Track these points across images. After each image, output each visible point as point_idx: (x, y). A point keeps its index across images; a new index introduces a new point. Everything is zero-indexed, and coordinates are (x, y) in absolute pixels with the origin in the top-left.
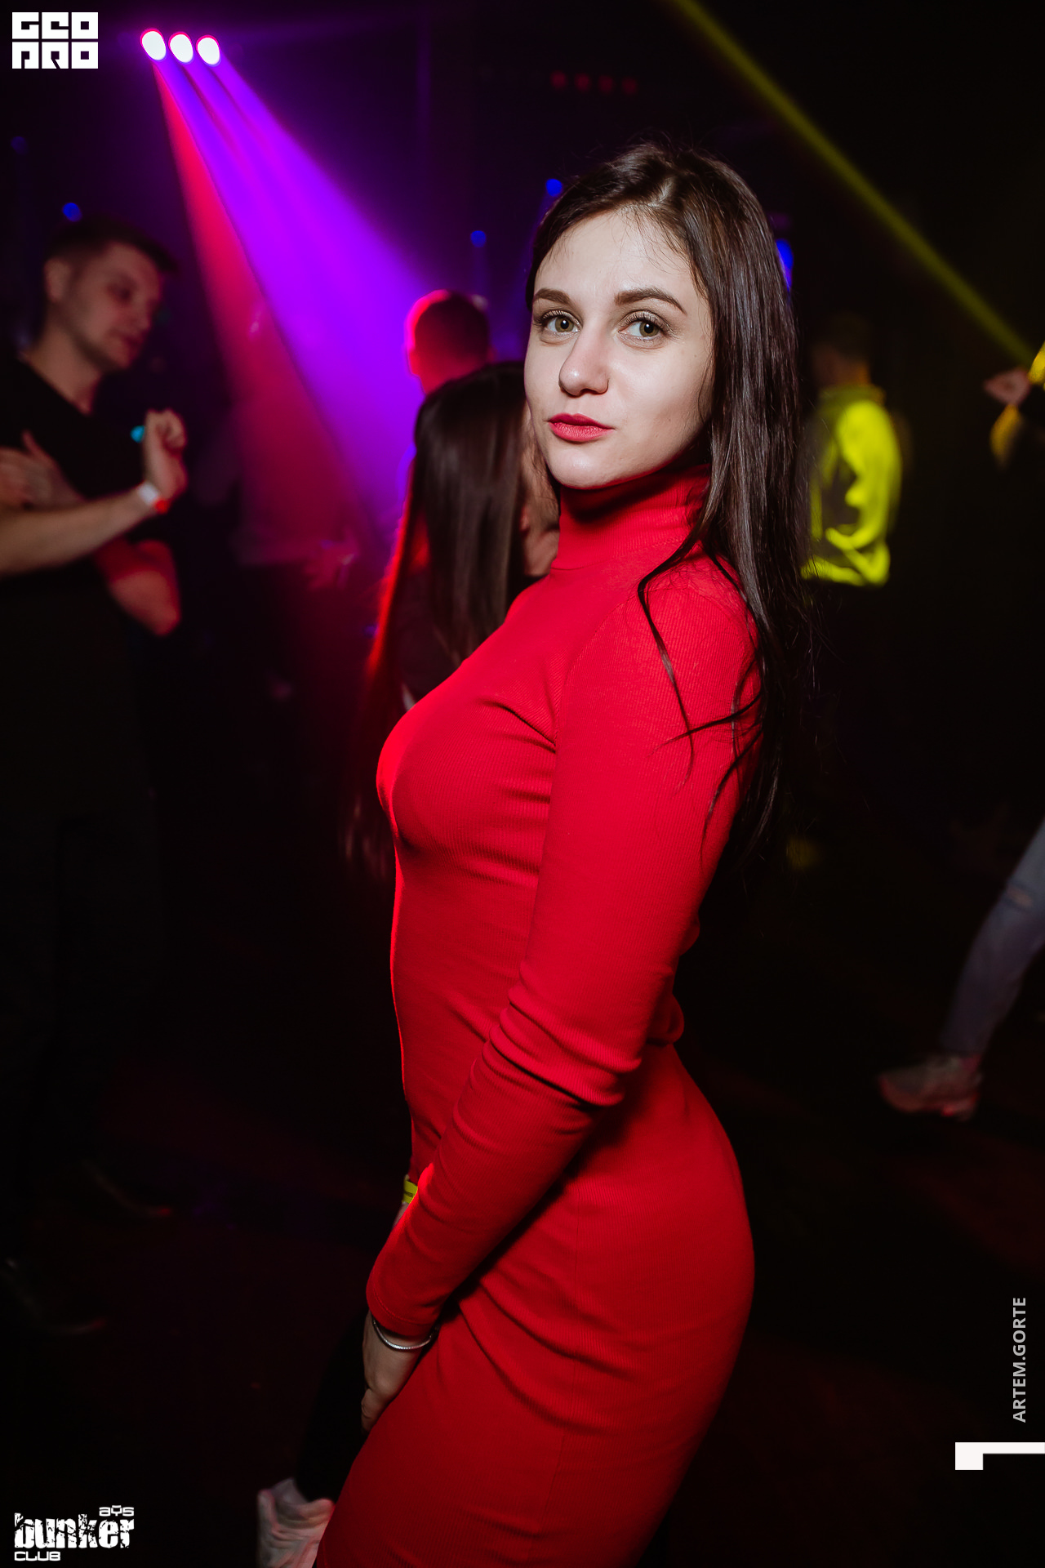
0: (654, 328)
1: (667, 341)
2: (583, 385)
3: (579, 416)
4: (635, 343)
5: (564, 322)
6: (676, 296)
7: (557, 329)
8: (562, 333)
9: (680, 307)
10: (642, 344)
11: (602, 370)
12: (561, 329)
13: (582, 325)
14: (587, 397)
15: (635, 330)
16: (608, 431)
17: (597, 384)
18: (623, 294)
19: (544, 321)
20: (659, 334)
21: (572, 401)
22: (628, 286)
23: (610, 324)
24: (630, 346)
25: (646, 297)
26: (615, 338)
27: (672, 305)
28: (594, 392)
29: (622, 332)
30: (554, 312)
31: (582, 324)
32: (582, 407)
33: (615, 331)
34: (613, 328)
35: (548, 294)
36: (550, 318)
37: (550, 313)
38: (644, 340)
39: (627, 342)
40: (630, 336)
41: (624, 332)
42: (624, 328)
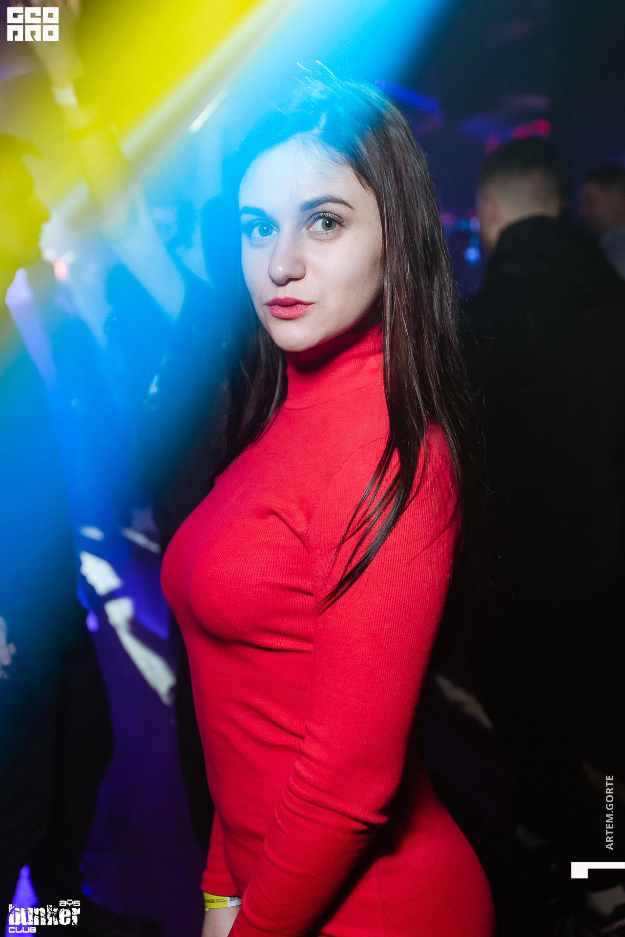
0: (333, 222)
1: (343, 230)
2: (287, 276)
3: (287, 299)
4: (320, 237)
5: (265, 228)
6: (344, 197)
7: (261, 234)
8: (265, 237)
9: (349, 206)
10: (325, 237)
11: (301, 262)
12: (265, 234)
13: (279, 230)
14: (291, 284)
15: (319, 225)
16: (310, 306)
17: (296, 273)
18: (306, 203)
19: (249, 229)
20: (337, 226)
21: (281, 289)
22: (309, 196)
23: (298, 227)
24: (316, 239)
25: (322, 203)
26: (305, 235)
27: (343, 205)
28: (297, 279)
29: (309, 230)
30: (257, 221)
31: (278, 228)
32: (290, 291)
33: (304, 230)
34: (302, 229)
35: (249, 210)
36: (255, 226)
37: (255, 222)
38: (326, 233)
39: (314, 236)
40: (316, 233)
41: (311, 229)
42: (311, 226)
